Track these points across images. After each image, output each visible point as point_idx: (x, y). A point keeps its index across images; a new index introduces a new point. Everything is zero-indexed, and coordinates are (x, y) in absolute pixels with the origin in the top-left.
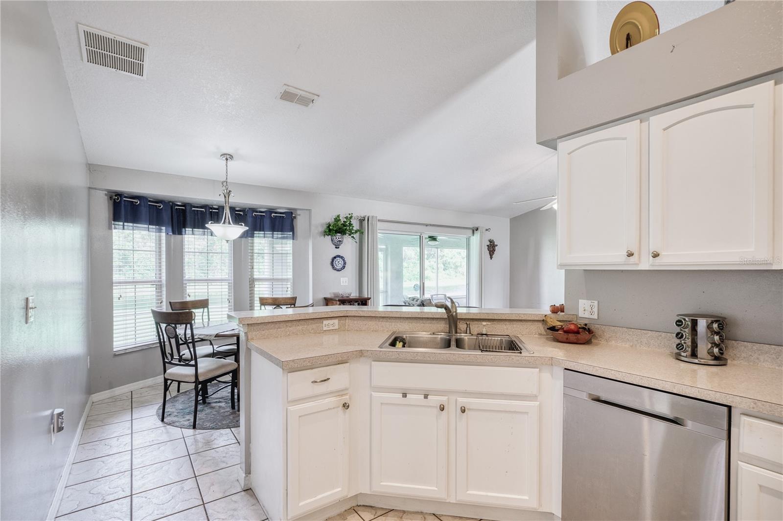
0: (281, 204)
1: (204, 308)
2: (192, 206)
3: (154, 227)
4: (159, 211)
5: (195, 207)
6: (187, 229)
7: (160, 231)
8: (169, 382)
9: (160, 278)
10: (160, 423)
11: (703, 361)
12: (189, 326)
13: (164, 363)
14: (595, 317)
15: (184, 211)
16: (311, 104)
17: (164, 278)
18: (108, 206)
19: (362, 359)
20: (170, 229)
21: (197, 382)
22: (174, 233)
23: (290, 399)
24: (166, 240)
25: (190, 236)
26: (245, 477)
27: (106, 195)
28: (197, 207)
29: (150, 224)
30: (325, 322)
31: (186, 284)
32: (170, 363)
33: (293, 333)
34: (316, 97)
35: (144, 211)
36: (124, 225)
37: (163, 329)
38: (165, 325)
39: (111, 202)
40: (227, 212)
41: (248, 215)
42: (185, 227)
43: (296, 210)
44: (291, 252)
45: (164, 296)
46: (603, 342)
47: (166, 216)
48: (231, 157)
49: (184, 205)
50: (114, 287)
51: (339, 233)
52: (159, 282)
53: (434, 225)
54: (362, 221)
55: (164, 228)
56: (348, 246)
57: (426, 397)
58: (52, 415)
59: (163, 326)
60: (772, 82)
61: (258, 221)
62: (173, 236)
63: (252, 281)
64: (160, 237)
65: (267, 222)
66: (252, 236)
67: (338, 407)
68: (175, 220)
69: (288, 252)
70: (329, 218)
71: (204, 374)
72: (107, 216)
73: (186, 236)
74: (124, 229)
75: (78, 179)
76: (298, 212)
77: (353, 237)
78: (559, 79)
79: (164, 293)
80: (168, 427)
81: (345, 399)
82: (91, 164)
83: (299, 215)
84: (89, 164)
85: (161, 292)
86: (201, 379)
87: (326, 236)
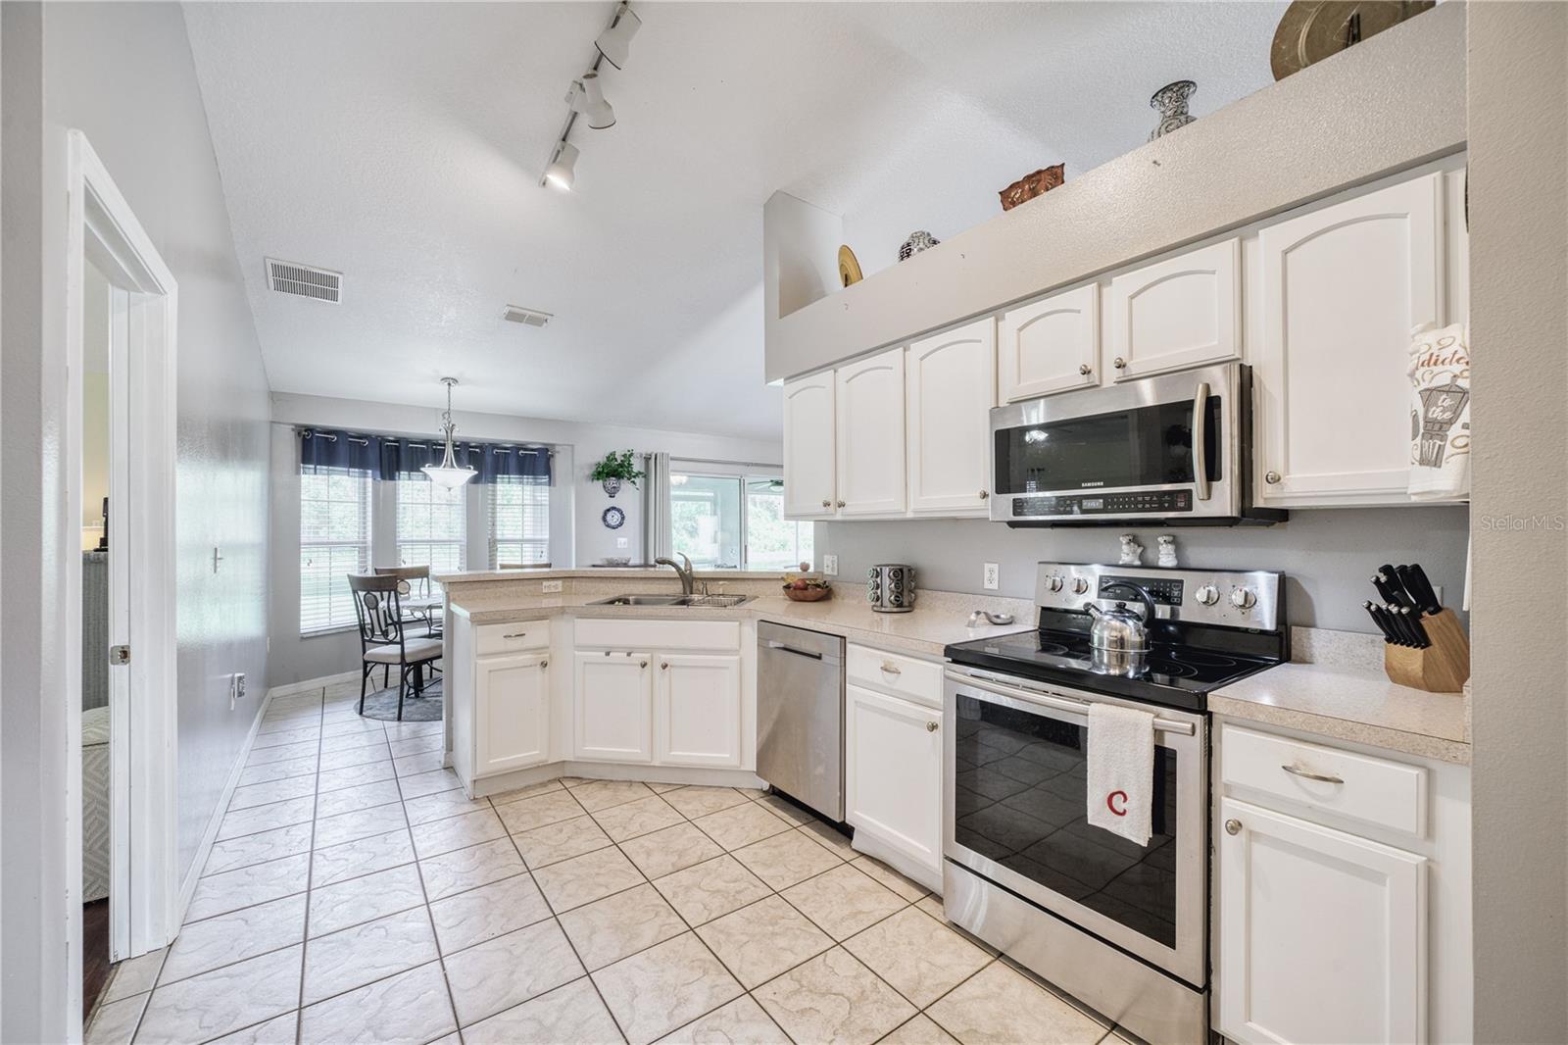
0: (534, 438)
1: (422, 578)
2: (408, 441)
3: (357, 470)
4: (362, 449)
5: (412, 443)
6: (402, 473)
7: (365, 476)
8: (370, 665)
9: (365, 538)
10: (358, 716)
11: (887, 610)
12: (393, 593)
13: (364, 641)
14: (836, 573)
15: (397, 449)
16: (545, 324)
17: (370, 538)
18: (296, 446)
19: (565, 616)
20: (378, 473)
21: (403, 662)
22: (383, 477)
23: (479, 652)
24: (373, 488)
25: (406, 482)
26: (446, 754)
27: (293, 430)
28: (416, 443)
29: (351, 467)
30: (545, 583)
31: (400, 546)
32: (370, 641)
33: (505, 594)
34: (549, 317)
35: (343, 450)
36: (315, 469)
37: (362, 599)
38: (364, 593)
39: (300, 439)
40: (449, 451)
41: (487, 453)
42: (398, 470)
43: (553, 445)
44: (547, 503)
45: (370, 563)
46: (840, 600)
47: (373, 455)
48: (455, 381)
49: (397, 441)
50: (302, 550)
51: (613, 476)
52: (363, 543)
53: (757, 465)
54: (647, 459)
55: (370, 472)
56: (629, 496)
57: (629, 654)
58: (233, 679)
59: (362, 594)
60: (901, 349)
61: (501, 460)
62: (382, 482)
63: (493, 543)
64: (365, 483)
65: (513, 462)
66: (494, 482)
67: (536, 665)
68: (385, 461)
69: (543, 503)
70: (600, 457)
71: (412, 654)
72: (294, 456)
73: (401, 482)
74: (315, 473)
75: (258, 412)
76: (557, 448)
77: (633, 482)
78: (781, 318)
79: (370, 558)
80: (367, 719)
81: (545, 657)
82: (276, 392)
83: (558, 452)
84: (272, 392)
85: (365, 557)
86: (408, 660)
87: (595, 481)
